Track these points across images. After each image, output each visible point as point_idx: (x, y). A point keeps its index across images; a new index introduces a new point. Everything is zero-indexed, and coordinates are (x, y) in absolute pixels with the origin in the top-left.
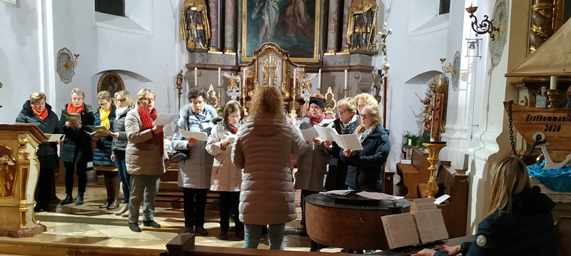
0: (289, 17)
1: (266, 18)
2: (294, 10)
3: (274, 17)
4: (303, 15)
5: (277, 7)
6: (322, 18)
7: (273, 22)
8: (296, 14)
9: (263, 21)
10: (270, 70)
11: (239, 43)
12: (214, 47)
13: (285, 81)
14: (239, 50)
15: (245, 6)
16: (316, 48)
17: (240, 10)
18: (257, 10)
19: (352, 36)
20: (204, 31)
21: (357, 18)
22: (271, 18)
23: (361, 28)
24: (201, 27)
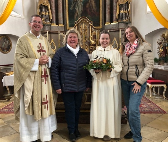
0: (88, 8)
1: (77, 9)
2: (90, 5)
3: (81, 9)
4: (94, 7)
5: (82, 4)
6: (103, 8)
7: (80, 10)
8: (91, 7)
9: (76, 10)
10: (84, 31)
11: (65, 21)
12: (53, 23)
13: (91, 36)
14: (65, 24)
15: (67, 4)
16: (101, 21)
17: (65, 6)
18: (73, 5)
19: (119, 15)
20: (49, 15)
21: (121, 6)
22: (79, 9)
23: (123, 11)
24: (47, 14)
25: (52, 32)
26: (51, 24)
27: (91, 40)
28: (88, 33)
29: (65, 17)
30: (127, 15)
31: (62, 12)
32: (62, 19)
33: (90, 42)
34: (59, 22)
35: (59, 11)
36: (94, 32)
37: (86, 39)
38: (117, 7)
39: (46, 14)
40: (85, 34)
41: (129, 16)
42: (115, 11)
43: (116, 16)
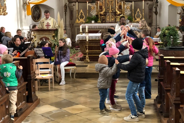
10: (110, 2)
13: (117, 7)
25: (79, 1)
27: (117, 10)
28: (114, 4)
33: (116, 12)
36: (120, 3)
37: (113, 9)
40: (111, 5)
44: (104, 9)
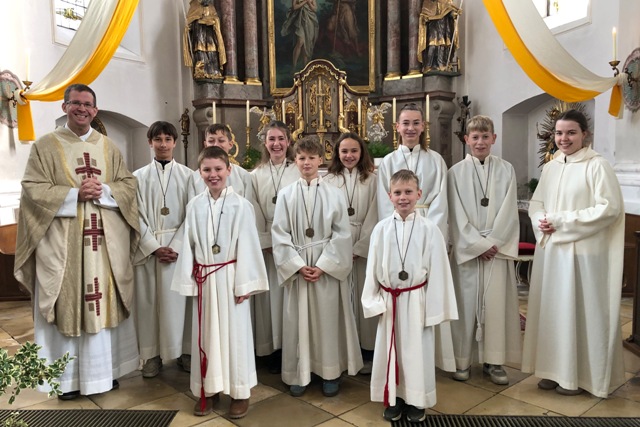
1: (301, 34)
3: (312, 32)
4: (351, 27)
6: (379, 31)
7: (311, 38)
8: (342, 27)
9: (297, 38)
10: (321, 100)
11: (265, 69)
12: (231, 75)
13: (342, 115)
14: (265, 79)
15: (271, 19)
16: (372, 71)
17: (264, 24)
18: (288, 23)
19: (425, 52)
20: (217, 53)
21: (431, 26)
22: (307, 34)
23: (439, 39)
24: (213, 48)
25: (227, 102)
26: (225, 79)
27: (341, 127)
28: (333, 107)
29: (265, 59)
30: (449, 53)
31: (255, 43)
32: (255, 64)
33: (338, 131)
34: (249, 72)
35: (247, 41)
36: (352, 103)
37: (328, 124)
38: (418, 27)
39: (209, 49)
40: (323, 109)
41: (455, 53)
42: (412, 39)
43: (416, 56)
44: (301, 123)
